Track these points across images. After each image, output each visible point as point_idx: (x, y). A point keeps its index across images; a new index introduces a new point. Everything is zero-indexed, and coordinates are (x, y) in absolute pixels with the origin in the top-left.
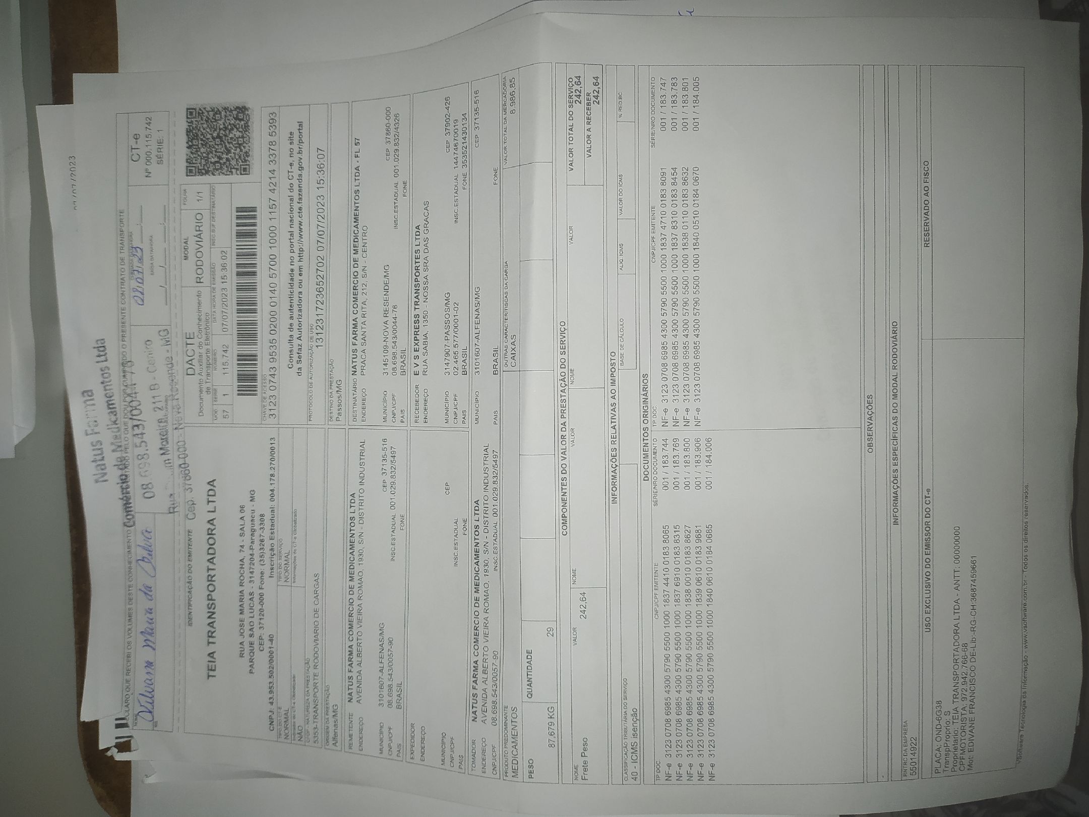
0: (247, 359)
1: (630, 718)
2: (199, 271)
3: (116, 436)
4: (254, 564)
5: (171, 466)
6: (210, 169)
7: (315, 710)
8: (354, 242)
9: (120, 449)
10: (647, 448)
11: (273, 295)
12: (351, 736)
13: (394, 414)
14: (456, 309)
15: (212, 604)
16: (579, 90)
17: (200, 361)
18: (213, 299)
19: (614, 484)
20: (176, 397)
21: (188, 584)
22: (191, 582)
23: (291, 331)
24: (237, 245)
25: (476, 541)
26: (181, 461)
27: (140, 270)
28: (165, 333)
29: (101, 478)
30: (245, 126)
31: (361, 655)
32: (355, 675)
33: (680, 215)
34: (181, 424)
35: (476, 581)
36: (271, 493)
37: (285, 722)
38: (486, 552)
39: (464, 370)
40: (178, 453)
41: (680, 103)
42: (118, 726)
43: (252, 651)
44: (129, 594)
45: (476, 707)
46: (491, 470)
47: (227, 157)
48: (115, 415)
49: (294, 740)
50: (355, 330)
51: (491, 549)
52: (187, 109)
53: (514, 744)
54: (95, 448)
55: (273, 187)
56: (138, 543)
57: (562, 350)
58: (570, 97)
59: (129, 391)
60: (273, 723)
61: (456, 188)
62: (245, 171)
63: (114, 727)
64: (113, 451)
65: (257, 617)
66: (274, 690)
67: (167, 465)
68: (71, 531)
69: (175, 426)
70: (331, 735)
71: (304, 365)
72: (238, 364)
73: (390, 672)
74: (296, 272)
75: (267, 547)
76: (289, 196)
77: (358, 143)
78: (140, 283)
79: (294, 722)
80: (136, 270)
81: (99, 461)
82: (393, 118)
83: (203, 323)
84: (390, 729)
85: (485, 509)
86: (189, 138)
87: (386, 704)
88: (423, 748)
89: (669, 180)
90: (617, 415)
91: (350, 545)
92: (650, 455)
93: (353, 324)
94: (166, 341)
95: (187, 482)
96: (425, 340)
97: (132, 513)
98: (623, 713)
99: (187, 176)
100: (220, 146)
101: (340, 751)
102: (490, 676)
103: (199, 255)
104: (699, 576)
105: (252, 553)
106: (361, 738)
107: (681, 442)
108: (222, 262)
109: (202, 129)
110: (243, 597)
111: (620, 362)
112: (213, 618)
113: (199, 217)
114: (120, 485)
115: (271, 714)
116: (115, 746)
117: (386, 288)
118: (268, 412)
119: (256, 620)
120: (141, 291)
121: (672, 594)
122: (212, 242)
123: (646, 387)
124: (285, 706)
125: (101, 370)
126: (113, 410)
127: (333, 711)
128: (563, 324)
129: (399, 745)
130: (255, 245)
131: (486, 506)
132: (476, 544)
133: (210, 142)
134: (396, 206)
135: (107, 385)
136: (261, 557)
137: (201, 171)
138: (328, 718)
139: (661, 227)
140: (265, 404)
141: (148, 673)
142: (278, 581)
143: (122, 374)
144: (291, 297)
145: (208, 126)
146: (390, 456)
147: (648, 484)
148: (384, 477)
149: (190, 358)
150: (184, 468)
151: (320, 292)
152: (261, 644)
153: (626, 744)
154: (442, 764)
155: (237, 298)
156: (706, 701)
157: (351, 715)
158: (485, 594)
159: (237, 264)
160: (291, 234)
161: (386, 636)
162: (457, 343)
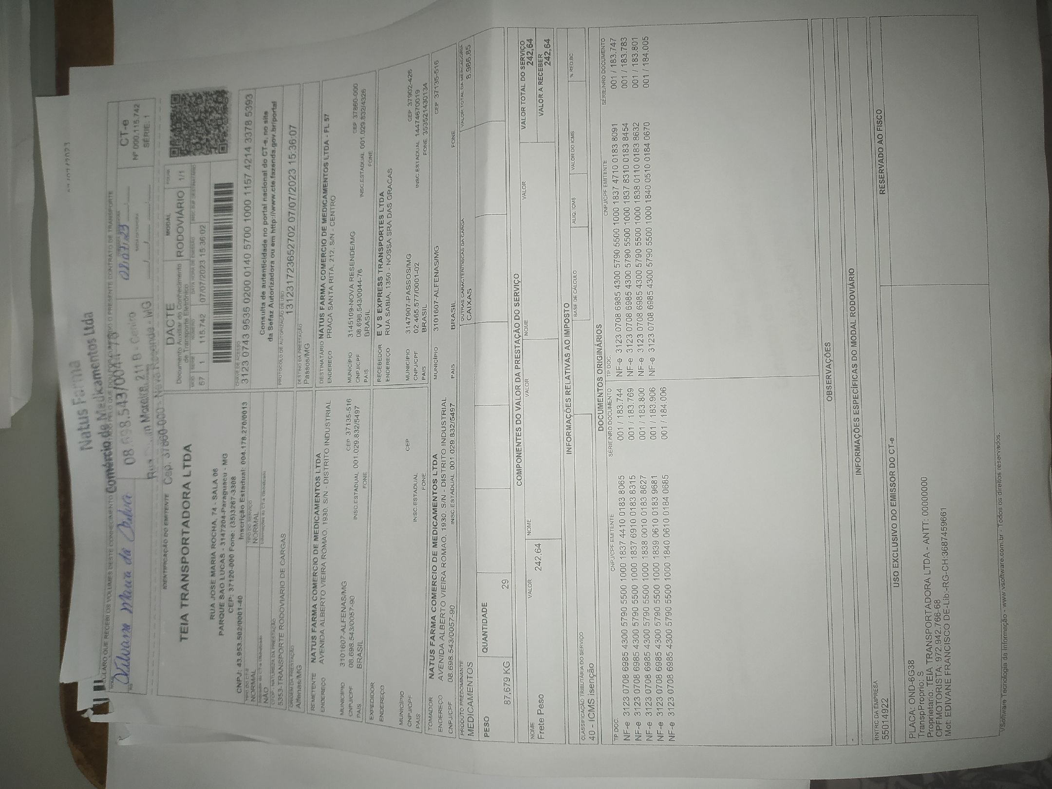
0: (222, 327)
1: (586, 675)
2: (180, 246)
3: (101, 405)
4: (225, 526)
5: (151, 433)
6: (191, 150)
7: (280, 671)
8: (323, 211)
9: (104, 417)
10: (601, 398)
11: (247, 266)
12: (313, 697)
13: (358, 373)
14: (416, 269)
15: (186, 567)
16: (531, 53)
17: (179, 331)
18: (192, 271)
19: (568, 434)
20: (156, 366)
21: (164, 548)
22: (167, 545)
23: (263, 299)
24: (215, 220)
25: (434, 495)
26: (160, 428)
27: (126, 246)
28: (148, 305)
29: (86, 446)
30: (224, 108)
31: (324, 615)
32: (318, 634)
33: (632, 169)
34: (160, 392)
35: (434, 535)
36: (242, 455)
37: (252, 683)
38: (443, 506)
39: (424, 327)
40: (158, 420)
41: (630, 62)
42: (97, 688)
43: (222, 614)
44: (110, 558)
45: (433, 664)
46: (448, 423)
47: (207, 137)
48: (100, 385)
49: (260, 702)
50: (323, 295)
51: (448, 502)
52: (172, 95)
53: (470, 701)
54: (81, 416)
55: (248, 164)
56: (118, 509)
57: (516, 302)
58: (522, 59)
59: (113, 362)
60: (241, 686)
61: (418, 154)
62: (223, 149)
63: (93, 689)
64: (98, 419)
65: (227, 579)
66: (243, 652)
67: (147, 432)
69: (155, 394)
70: (295, 696)
71: (275, 331)
72: (214, 333)
73: (351, 632)
74: (269, 243)
75: (238, 509)
76: (263, 172)
77: (328, 119)
78: (125, 258)
79: (260, 684)
80: (122, 247)
81: (85, 430)
82: (359, 93)
83: (182, 295)
84: (351, 689)
85: (443, 462)
86: (173, 122)
87: (347, 664)
88: (382, 708)
89: (620, 136)
90: (571, 366)
92: (604, 405)
93: (321, 290)
94: (149, 312)
95: (165, 448)
96: (388, 301)
97: (114, 479)
98: (580, 669)
99: (171, 156)
100: (201, 128)
101: (303, 713)
103: (180, 230)
104: (656, 527)
105: (223, 515)
106: (323, 699)
107: (636, 392)
108: (200, 236)
109: (184, 113)
110: (214, 559)
111: (573, 314)
112: (186, 581)
113: (180, 194)
114: (103, 452)
115: (238, 675)
116: (92, 709)
117: (352, 253)
119: (226, 582)
120: (127, 266)
121: (628, 546)
122: (192, 217)
123: (600, 337)
124: (252, 668)
125: (89, 342)
126: (98, 380)
127: (297, 672)
128: (516, 276)
129: (359, 706)
130: (231, 219)
131: (443, 459)
132: (434, 498)
133: (192, 124)
134: (362, 176)
135: (94, 357)
136: (232, 519)
137: (182, 152)
138: (292, 680)
139: (613, 181)
140: (238, 370)
141: (125, 636)
142: (247, 542)
143: (108, 345)
144: (264, 267)
145: (191, 110)
146: (353, 416)
147: (602, 435)
148: (348, 436)
149: (171, 328)
150: (163, 434)
151: (291, 260)
152: (231, 606)
153: (582, 701)
154: (400, 724)
155: (214, 269)
156: (664, 657)
157: (313, 676)
158: (443, 548)
159: (214, 237)
160: (265, 207)
161: (348, 595)
162: (417, 302)
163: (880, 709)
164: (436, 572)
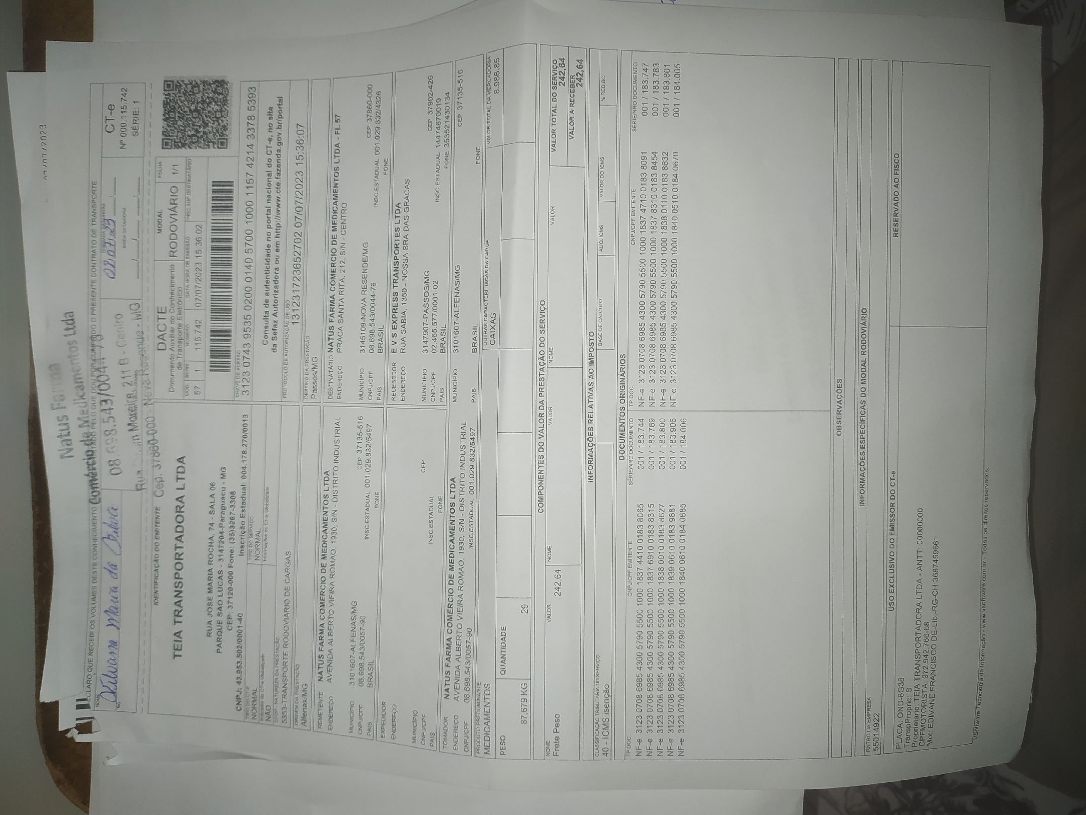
0: (220, 334)
2: (173, 245)
3: (83, 411)
4: (223, 542)
5: (140, 443)
6: (186, 142)
7: (284, 689)
10: (623, 427)
11: (248, 271)
12: (320, 715)
13: (370, 392)
14: (435, 287)
15: (180, 582)
16: (563, 72)
17: (172, 336)
18: (187, 274)
19: (590, 463)
20: (146, 373)
21: (155, 563)
22: (158, 560)
23: (266, 307)
24: (212, 220)
25: (452, 518)
26: (151, 438)
27: (112, 242)
28: (136, 307)
29: (67, 453)
30: (224, 100)
31: (332, 634)
32: (325, 653)
33: (659, 199)
34: (150, 400)
35: (451, 559)
36: (242, 470)
37: (253, 701)
38: (461, 529)
39: (443, 348)
40: (148, 429)
41: (661, 89)
42: (79, 707)
43: (220, 631)
44: (94, 572)
45: (449, 685)
46: (468, 448)
47: (204, 130)
49: (262, 720)
50: (333, 307)
51: (466, 527)
52: (165, 81)
53: (486, 721)
54: (61, 422)
55: (250, 162)
56: (103, 521)
57: (542, 329)
58: (554, 79)
59: (97, 365)
60: (241, 703)
61: (438, 167)
62: (223, 144)
63: (75, 707)
64: (80, 426)
65: (225, 596)
66: (242, 669)
67: (135, 441)
68: (34, 508)
69: (144, 402)
70: (300, 714)
71: (279, 342)
72: (211, 339)
73: (362, 651)
74: (273, 248)
75: (238, 525)
76: (267, 171)
77: (338, 119)
78: (111, 256)
79: (262, 702)
80: (108, 243)
81: (65, 438)
82: (374, 95)
83: (176, 297)
84: (360, 707)
85: (462, 486)
86: (165, 110)
87: (357, 682)
89: (650, 165)
90: (595, 395)
91: (324, 523)
92: (626, 434)
93: (331, 301)
94: (137, 315)
95: (155, 459)
96: (403, 318)
97: (98, 490)
98: (596, 690)
99: (163, 148)
100: (198, 120)
101: (309, 731)
102: (463, 654)
103: (173, 228)
104: (672, 554)
105: (221, 531)
106: (331, 717)
108: (196, 236)
109: (179, 102)
110: (211, 576)
111: (598, 342)
112: (180, 597)
113: (174, 190)
114: (86, 461)
115: (238, 693)
116: (75, 728)
117: (365, 265)
118: (242, 389)
119: (224, 599)
120: (112, 264)
121: (645, 572)
122: (188, 215)
123: (623, 367)
124: (253, 686)
125: (69, 344)
126: (80, 384)
127: (303, 690)
128: (543, 303)
129: (369, 724)
130: (232, 220)
131: (462, 483)
132: (451, 522)
133: (187, 115)
134: (376, 185)
135: (74, 359)
136: (231, 535)
137: (176, 144)
138: (297, 698)
139: (641, 210)
140: (238, 380)
141: (111, 653)
142: (249, 559)
143: (91, 348)
144: (267, 273)
145: (186, 99)
146: (364, 434)
147: (623, 464)
148: (359, 454)
149: (162, 333)
150: (153, 444)
151: (297, 268)
152: (229, 624)
153: (597, 720)
154: (413, 742)
155: (212, 273)
156: (676, 678)
157: (321, 694)
158: (460, 571)
159: (212, 239)
160: (269, 210)
161: (359, 614)
162: (436, 321)
163: (873, 723)
164: (452, 594)
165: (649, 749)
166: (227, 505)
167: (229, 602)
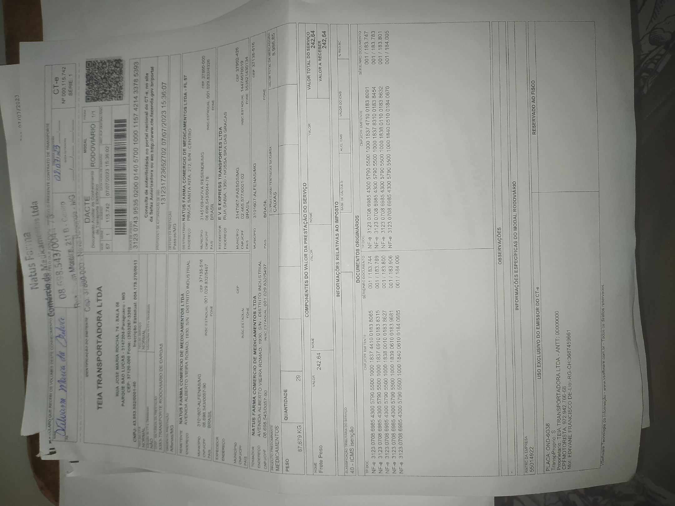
0: (120, 212)
1: (349, 433)
2: (93, 159)
3: (44, 261)
4: (124, 338)
5: (76, 279)
6: (99, 98)
7: (160, 428)
8: (184, 139)
9: (46, 268)
10: (358, 262)
11: (136, 173)
13: (207, 244)
14: (242, 178)
15: (100, 363)
16: (314, 40)
17: (93, 213)
18: (101, 176)
19: (338, 285)
20: (79, 236)
21: (86, 351)
22: (88, 350)
23: (146, 194)
24: (115, 143)
25: (255, 322)
26: (82, 276)
27: (58, 159)
28: (73, 197)
29: (35, 287)
30: (120, 71)
31: (187, 394)
32: (183, 406)
33: (378, 116)
34: (81, 253)
35: (254, 347)
36: (134, 294)
37: (143, 436)
38: (260, 329)
39: (247, 215)
40: (81, 271)
41: (377, 47)
43: (123, 393)
44: (52, 357)
46: (262, 277)
47: (110, 90)
48: (43, 247)
49: (148, 447)
50: (184, 193)
51: (263, 326)
52: (87, 62)
53: (277, 450)
54: (32, 268)
55: (136, 107)
56: (56, 327)
57: (305, 201)
58: (308, 44)
59: (51, 233)
60: (136, 437)
61: (242, 103)
62: (120, 98)
64: (42, 270)
65: (126, 371)
66: (136, 417)
67: (73, 278)
69: (78, 254)
70: (170, 444)
71: (154, 215)
72: (115, 216)
73: (204, 405)
74: (150, 158)
75: (132, 328)
76: (146, 112)
77: (186, 78)
78: (58, 167)
79: (148, 437)
80: (56, 160)
81: (33, 276)
82: (206, 62)
83: (95, 191)
84: (204, 440)
85: (260, 301)
86: (87, 79)
87: (202, 425)
88: (223, 452)
89: (371, 95)
90: (339, 241)
92: (360, 266)
93: (183, 189)
94: (74, 202)
95: (86, 288)
96: (225, 198)
97: (53, 308)
98: (345, 430)
99: (86, 102)
100: (105, 84)
101: (175, 454)
102: (263, 406)
103: (93, 149)
104: (392, 342)
105: (123, 331)
106: (187, 446)
107: (380, 259)
108: (106, 153)
109: (95, 74)
110: (118, 359)
111: (341, 208)
112: (101, 372)
113: (93, 126)
114: (46, 290)
115: (134, 431)
117: (202, 166)
118: (133, 245)
119: (126, 373)
120: (59, 172)
121: (375, 354)
122: (101, 141)
123: (357, 224)
124: (143, 426)
125: (35, 221)
126: (41, 245)
127: (171, 429)
128: (305, 185)
129: (209, 451)
130: (125, 143)
131: (260, 299)
132: (254, 323)
133: (100, 81)
134: (208, 116)
135: (38, 230)
136: (129, 334)
137: (94, 99)
138: (167, 434)
139: (366, 124)
140: (131, 239)
141: (62, 406)
142: (139, 348)
143: (47, 223)
144: (146, 173)
145: (99, 72)
146: (204, 270)
147: (359, 285)
148: (201, 283)
149: (87, 212)
150: (83, 280)
151: (164, 170)
152: (129, 388)
153: (346, 449)
154: (234, 463)
155: (115, 175)
156: (397, 422)
157: (181, 432)
158: (260, 355)
159: (115, 154)
160: (147, 135)
161: (202, 382)
162: (243, 199)
163: (529, 453)
164: (255, 369)
165: (381, 469)
166: (126, 315)
167: (128, 375)
